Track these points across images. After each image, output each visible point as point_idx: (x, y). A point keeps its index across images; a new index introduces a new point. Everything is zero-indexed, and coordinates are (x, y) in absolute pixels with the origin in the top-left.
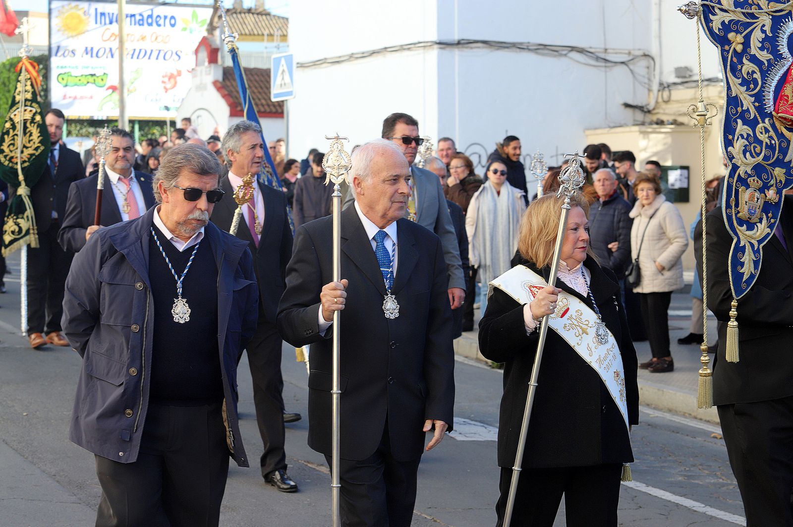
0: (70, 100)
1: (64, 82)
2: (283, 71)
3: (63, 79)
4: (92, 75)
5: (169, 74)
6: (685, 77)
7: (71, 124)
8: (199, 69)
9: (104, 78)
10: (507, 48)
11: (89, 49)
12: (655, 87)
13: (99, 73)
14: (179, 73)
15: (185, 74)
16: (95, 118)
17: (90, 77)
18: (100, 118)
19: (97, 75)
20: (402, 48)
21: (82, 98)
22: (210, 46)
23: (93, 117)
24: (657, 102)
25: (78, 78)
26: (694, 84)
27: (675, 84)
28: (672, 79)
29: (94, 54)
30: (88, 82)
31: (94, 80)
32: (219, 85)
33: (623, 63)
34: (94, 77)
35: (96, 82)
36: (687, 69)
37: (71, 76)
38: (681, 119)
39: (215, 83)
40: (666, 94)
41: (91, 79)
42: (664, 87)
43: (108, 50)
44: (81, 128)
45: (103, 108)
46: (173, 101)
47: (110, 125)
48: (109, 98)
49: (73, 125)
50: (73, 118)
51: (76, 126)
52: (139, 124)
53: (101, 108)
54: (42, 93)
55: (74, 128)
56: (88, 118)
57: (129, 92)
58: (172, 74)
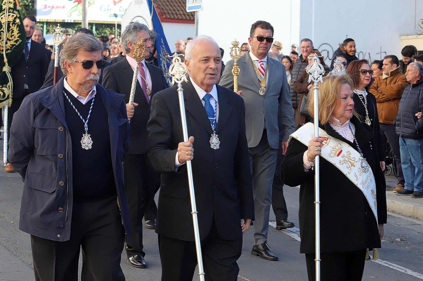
0: (50, 8)
7: (49, 25)
16: (66, 21)
18: (69, 21)
21: (57, 7)
23: (64, 20)
45: (71, 14)
46: (120, 10)
47: (76, 27)
48: (75, 8)
49: (51, 26)
50: (51, 21)
51: (52, 26)
52: (96, 26)
53: (70, 14)
54: (30, 4)
55: (51, 28)
56: (61, 21)
57: (90, 4)
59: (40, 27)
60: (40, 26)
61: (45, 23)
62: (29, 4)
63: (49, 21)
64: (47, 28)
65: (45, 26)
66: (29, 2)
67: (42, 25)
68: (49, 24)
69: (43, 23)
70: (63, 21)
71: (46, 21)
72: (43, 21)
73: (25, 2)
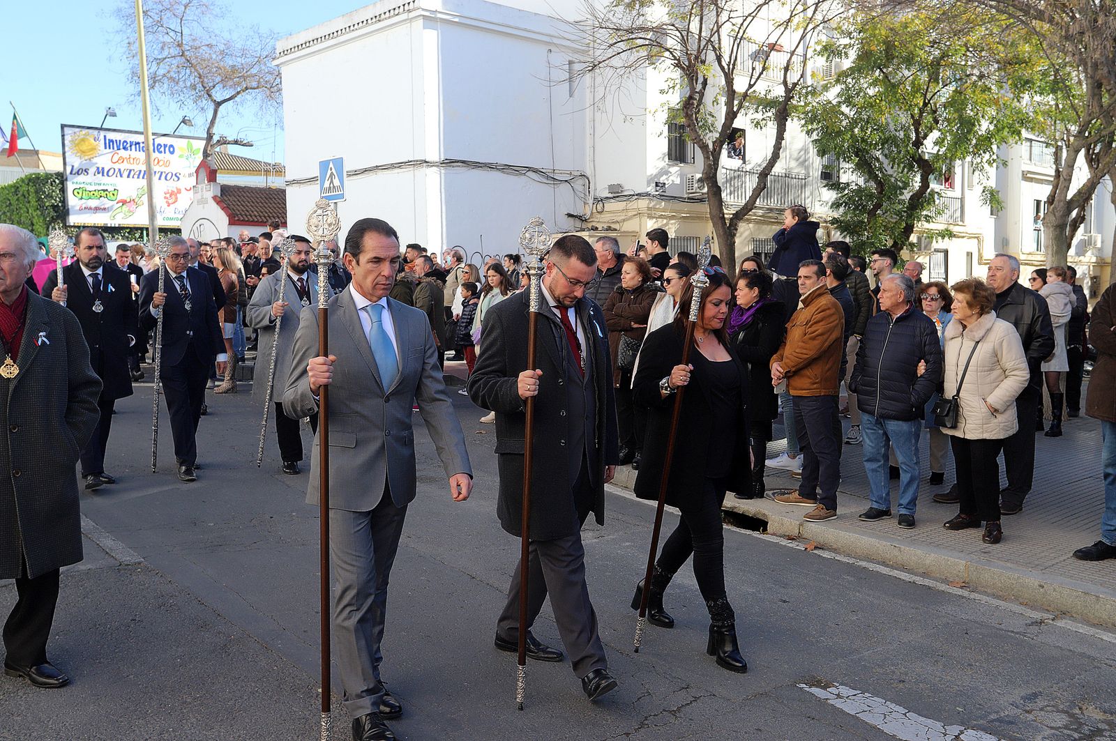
1: (79, 196)
2: (332, 173)
3: (78, 193)
4: (104, 191)
5: (170, 191)
6: (618, 193)
8: (199, 186)
9: (115, 193)
10: (481, 167)
11: (100, 169)
12: (591, 201)
13: (110, 188)
14: (179, 191)
15: (183, 191)
16: (109, 225)
17: (102, 192)
18: (113, 226)
19: (108, 190)
20: (392, 166)
21: (95, 209)
22: (209, 168)
23: (107, 224)
24: (592, 213)
25: (92, 193)
26: (625, 198)
27: (607, 198)
28: (606, 194)
29: (105, 174)
30: (101, 196)
32: (219, 200)
33: (566, 181)
35: (108, 196)
36: (619, 186)
37: (85, 190)
38: (613, 226)
39: (215, 198)
40: (600, 207)
41: (103, 194)
42: (598, 200)
43: (117, 170)
45: (116, 217)
46: (175, 213)
47: (121, 231)
48: (119, 210)
53: (114, 217)
54: (60, 204)
57: (137, 205)
58: (173, 191)
62: (58, 204)
66: (58, 202)
72: (79, 224)
73: (53, 201)
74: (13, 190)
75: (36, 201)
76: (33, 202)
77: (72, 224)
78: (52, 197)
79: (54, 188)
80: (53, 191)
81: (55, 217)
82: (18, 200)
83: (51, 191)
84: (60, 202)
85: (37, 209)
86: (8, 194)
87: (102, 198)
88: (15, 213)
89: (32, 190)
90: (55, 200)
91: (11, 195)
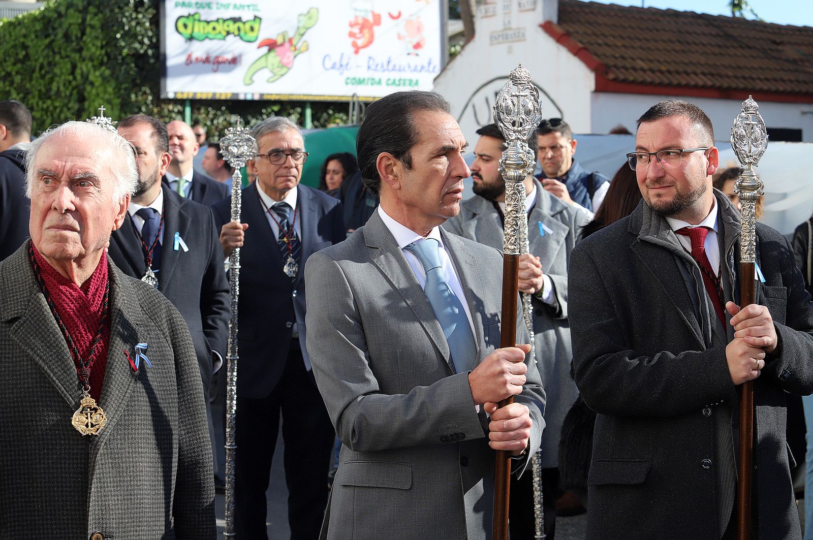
1: (188, 32)
3: (185, 26)
4: (235, 20)
5: (360, 21)
7: (199, 109)
9: (256, 26)
13: (247, 15)
14: (377, 20)
15: (385, 19)
16: (242, 97)
17: (231, 23)
18: (249, 97)
19: (244, 19)
21: (218, 60)
23: (237, 94)
25: (212, 25)
30: (228, 33)
31: (239, 29)
34: (239, 24)
35: (242, 33)
37: (199, 21)
41: (233, 27)
44: (215, 116)
45: (254, 78)
46: (369, 67)
47: (264, 111)
48: (262, 63)
49: (202, 110)
50: (204, 97)
51: (206, 112)
52: (312, 109)
53: (251, 79)
54: (150, 52)
55: (204, 116)
56: (229, 97)
57: (297, 52)
58: (366, 21)
59: (176, 113)
60: (176, 110)
61: (188, 103)
62: (146, 51)
63: (198, 97)
64: (195, 116)
65: (188, 110)
66: (145, 47)
67: (180, 108)
68: (198, 106)
69: (182, 102)
70: (234, 98)
71: (191, 97)
72: (185, 97)
73: (137, 45)
74: (38, 26)
75: (102, 47)
76: (94, 48)
77: (171, 96)
78: (135, 36)
79: (140, 16)
80: (138, 24)
81: (138, 81)
82: (50, 46)
83: (133, 23)
84: (149, 47)
85: (102, 64)
86: (25, 36)
87: (231, 37)
88: (36, 75)
89: (94, 20)
90: (142, 43)
91: (33, 36)
